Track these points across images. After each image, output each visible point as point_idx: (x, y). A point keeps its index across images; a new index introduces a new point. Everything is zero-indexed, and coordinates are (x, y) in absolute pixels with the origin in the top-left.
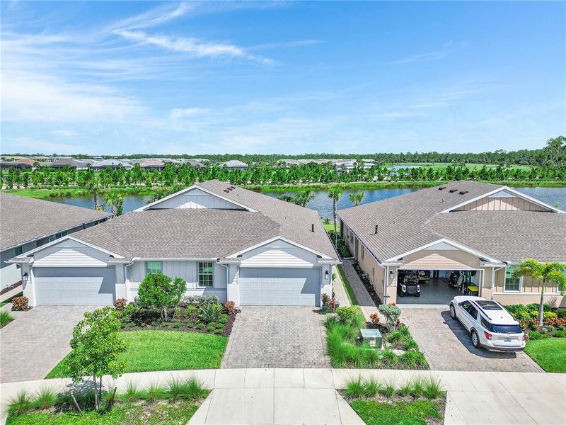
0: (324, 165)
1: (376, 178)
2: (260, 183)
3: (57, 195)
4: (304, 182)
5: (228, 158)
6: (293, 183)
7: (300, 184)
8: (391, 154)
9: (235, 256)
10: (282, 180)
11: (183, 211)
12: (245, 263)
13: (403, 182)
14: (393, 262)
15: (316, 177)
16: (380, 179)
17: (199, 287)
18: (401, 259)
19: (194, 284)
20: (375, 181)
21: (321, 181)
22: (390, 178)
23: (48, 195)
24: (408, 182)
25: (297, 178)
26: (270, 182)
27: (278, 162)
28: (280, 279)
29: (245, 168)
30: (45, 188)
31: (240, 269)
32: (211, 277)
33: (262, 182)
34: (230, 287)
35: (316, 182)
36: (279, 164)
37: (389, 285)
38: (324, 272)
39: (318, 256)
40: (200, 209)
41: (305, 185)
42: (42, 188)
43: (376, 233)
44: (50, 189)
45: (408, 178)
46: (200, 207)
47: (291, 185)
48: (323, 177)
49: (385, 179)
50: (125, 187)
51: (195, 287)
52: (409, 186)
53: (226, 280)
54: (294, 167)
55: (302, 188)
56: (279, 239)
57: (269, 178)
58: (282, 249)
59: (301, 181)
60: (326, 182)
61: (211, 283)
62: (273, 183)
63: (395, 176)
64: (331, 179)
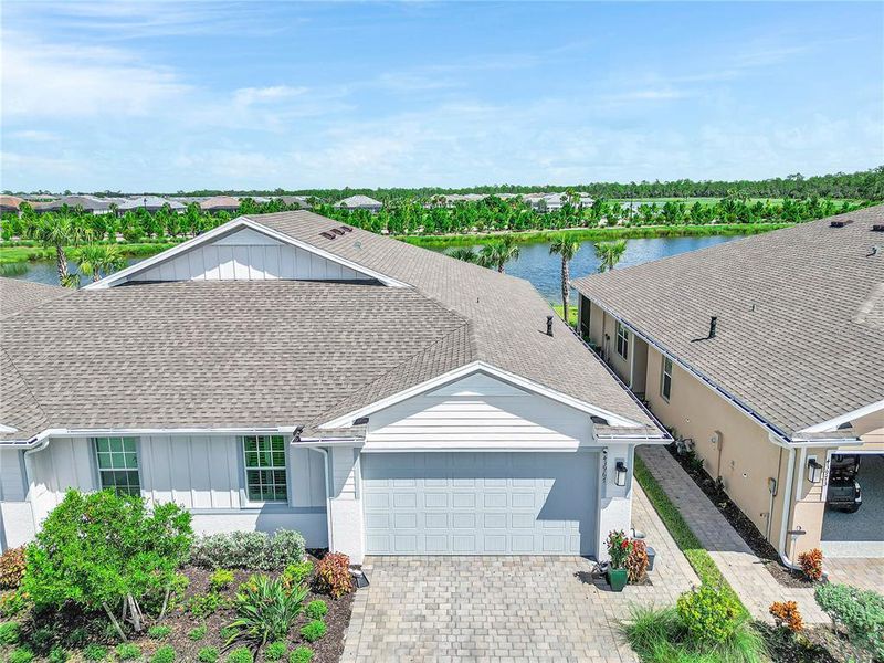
0: (511, 202)
1: (603, 221)
2: (403, 232)
3: (41, 256)
4: (480, 230)
5: (348, 193)
6: (461, 232)
7: (473, 233)
8: (616, 185)
9: (347, 421)
10: (442, 227)
11: (213, 288)
12: (377, 440)
13: (651, 228)
14: (827, 434)
15: (500, 221)
16: (612, 223)
17: (248, 504)
18: (848, 425)
19: (235, 494)
20: (603, 227)
21: (510, 228)
22: (627, 222)
23: (25, 257)
24: (661, 228)
25: (467, 223)
26: (421, 230)
27: (433, 198)
28: (480, 481)
29: (376, 208)
30: (23, 245)
31: (365, 457)
32: (281, 477)
33: (406, 231)
34: (335, 507)
35: (502, 229)
36: (434, 202)
37: (803, 497)
38: (611, 465)
39: (595, 419)
40: (260, 282)
41: (483, 235)
42: (18, 245)
43: (712, 335)
44: (31, 246)
45: (659, 221)
46: (257, 275)
47: (458, 235)
48: (512, 220)
49: (620, 222)
50: (166, 242)
51: (236, 505)
52: (664, 235)
53: (324, 488)
54: (460, 205)
55: (478, 239)
56: (480, 371)
57: (419, 223)
58: (487, 399)
59: (475, 229)
60: (519, 229)
61: (282, 493)
62: (426, 232)
63: (636, 217)
64: (526, 223)
